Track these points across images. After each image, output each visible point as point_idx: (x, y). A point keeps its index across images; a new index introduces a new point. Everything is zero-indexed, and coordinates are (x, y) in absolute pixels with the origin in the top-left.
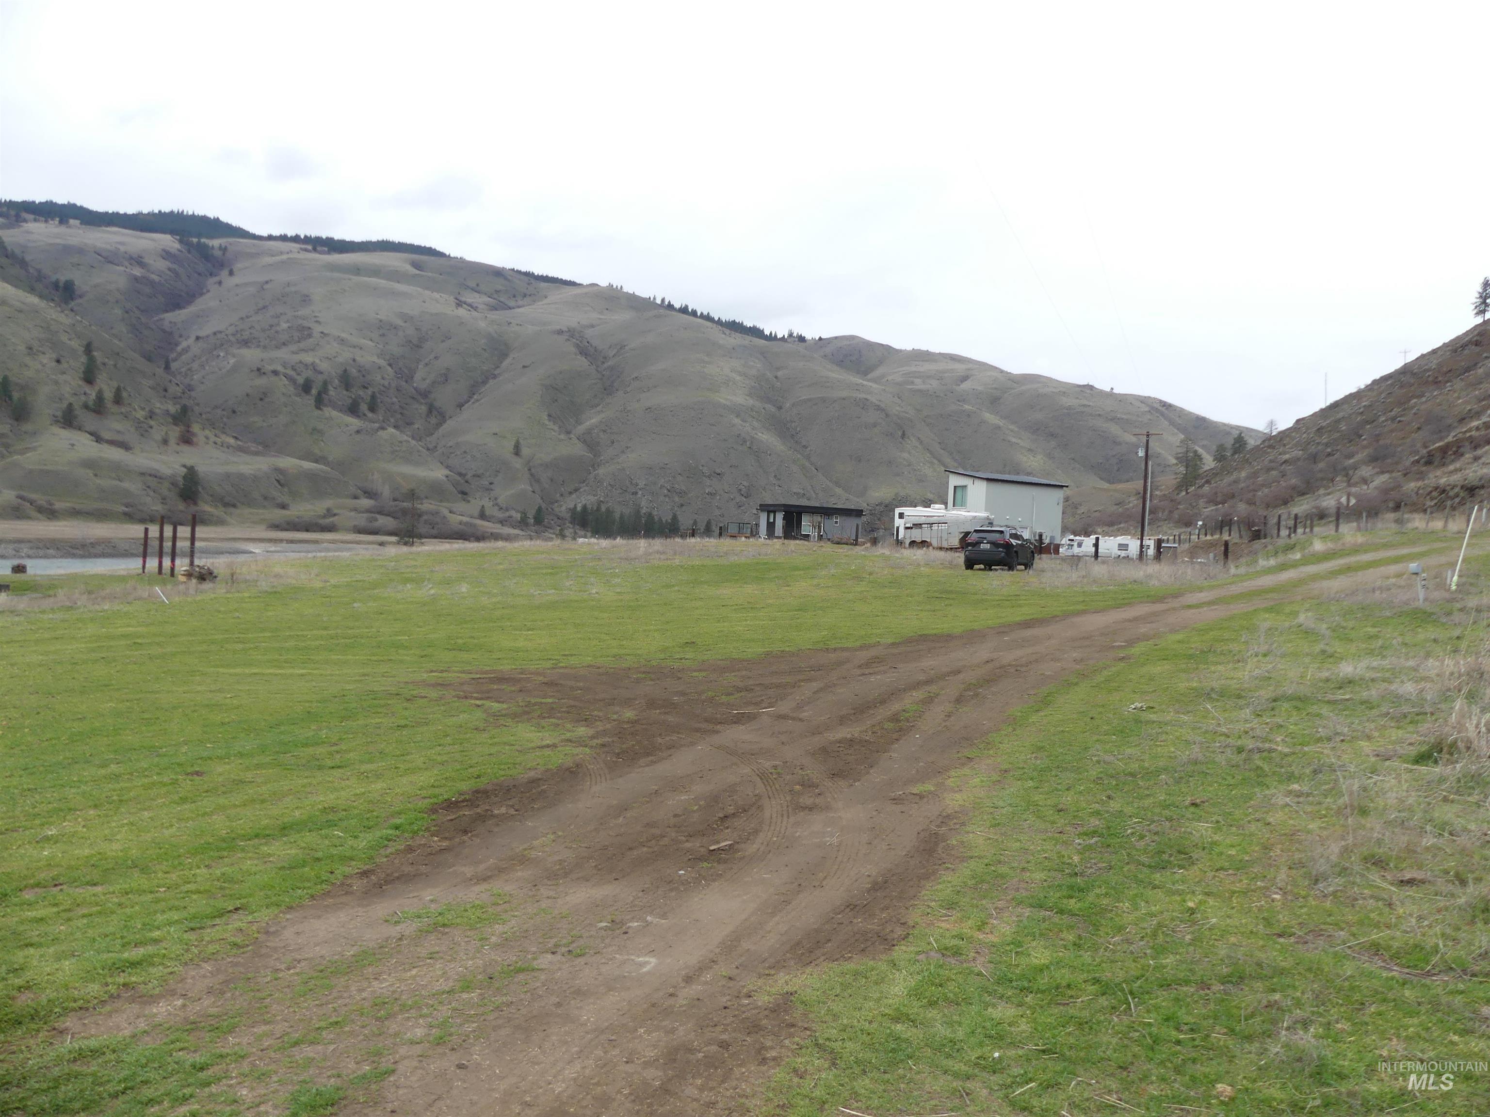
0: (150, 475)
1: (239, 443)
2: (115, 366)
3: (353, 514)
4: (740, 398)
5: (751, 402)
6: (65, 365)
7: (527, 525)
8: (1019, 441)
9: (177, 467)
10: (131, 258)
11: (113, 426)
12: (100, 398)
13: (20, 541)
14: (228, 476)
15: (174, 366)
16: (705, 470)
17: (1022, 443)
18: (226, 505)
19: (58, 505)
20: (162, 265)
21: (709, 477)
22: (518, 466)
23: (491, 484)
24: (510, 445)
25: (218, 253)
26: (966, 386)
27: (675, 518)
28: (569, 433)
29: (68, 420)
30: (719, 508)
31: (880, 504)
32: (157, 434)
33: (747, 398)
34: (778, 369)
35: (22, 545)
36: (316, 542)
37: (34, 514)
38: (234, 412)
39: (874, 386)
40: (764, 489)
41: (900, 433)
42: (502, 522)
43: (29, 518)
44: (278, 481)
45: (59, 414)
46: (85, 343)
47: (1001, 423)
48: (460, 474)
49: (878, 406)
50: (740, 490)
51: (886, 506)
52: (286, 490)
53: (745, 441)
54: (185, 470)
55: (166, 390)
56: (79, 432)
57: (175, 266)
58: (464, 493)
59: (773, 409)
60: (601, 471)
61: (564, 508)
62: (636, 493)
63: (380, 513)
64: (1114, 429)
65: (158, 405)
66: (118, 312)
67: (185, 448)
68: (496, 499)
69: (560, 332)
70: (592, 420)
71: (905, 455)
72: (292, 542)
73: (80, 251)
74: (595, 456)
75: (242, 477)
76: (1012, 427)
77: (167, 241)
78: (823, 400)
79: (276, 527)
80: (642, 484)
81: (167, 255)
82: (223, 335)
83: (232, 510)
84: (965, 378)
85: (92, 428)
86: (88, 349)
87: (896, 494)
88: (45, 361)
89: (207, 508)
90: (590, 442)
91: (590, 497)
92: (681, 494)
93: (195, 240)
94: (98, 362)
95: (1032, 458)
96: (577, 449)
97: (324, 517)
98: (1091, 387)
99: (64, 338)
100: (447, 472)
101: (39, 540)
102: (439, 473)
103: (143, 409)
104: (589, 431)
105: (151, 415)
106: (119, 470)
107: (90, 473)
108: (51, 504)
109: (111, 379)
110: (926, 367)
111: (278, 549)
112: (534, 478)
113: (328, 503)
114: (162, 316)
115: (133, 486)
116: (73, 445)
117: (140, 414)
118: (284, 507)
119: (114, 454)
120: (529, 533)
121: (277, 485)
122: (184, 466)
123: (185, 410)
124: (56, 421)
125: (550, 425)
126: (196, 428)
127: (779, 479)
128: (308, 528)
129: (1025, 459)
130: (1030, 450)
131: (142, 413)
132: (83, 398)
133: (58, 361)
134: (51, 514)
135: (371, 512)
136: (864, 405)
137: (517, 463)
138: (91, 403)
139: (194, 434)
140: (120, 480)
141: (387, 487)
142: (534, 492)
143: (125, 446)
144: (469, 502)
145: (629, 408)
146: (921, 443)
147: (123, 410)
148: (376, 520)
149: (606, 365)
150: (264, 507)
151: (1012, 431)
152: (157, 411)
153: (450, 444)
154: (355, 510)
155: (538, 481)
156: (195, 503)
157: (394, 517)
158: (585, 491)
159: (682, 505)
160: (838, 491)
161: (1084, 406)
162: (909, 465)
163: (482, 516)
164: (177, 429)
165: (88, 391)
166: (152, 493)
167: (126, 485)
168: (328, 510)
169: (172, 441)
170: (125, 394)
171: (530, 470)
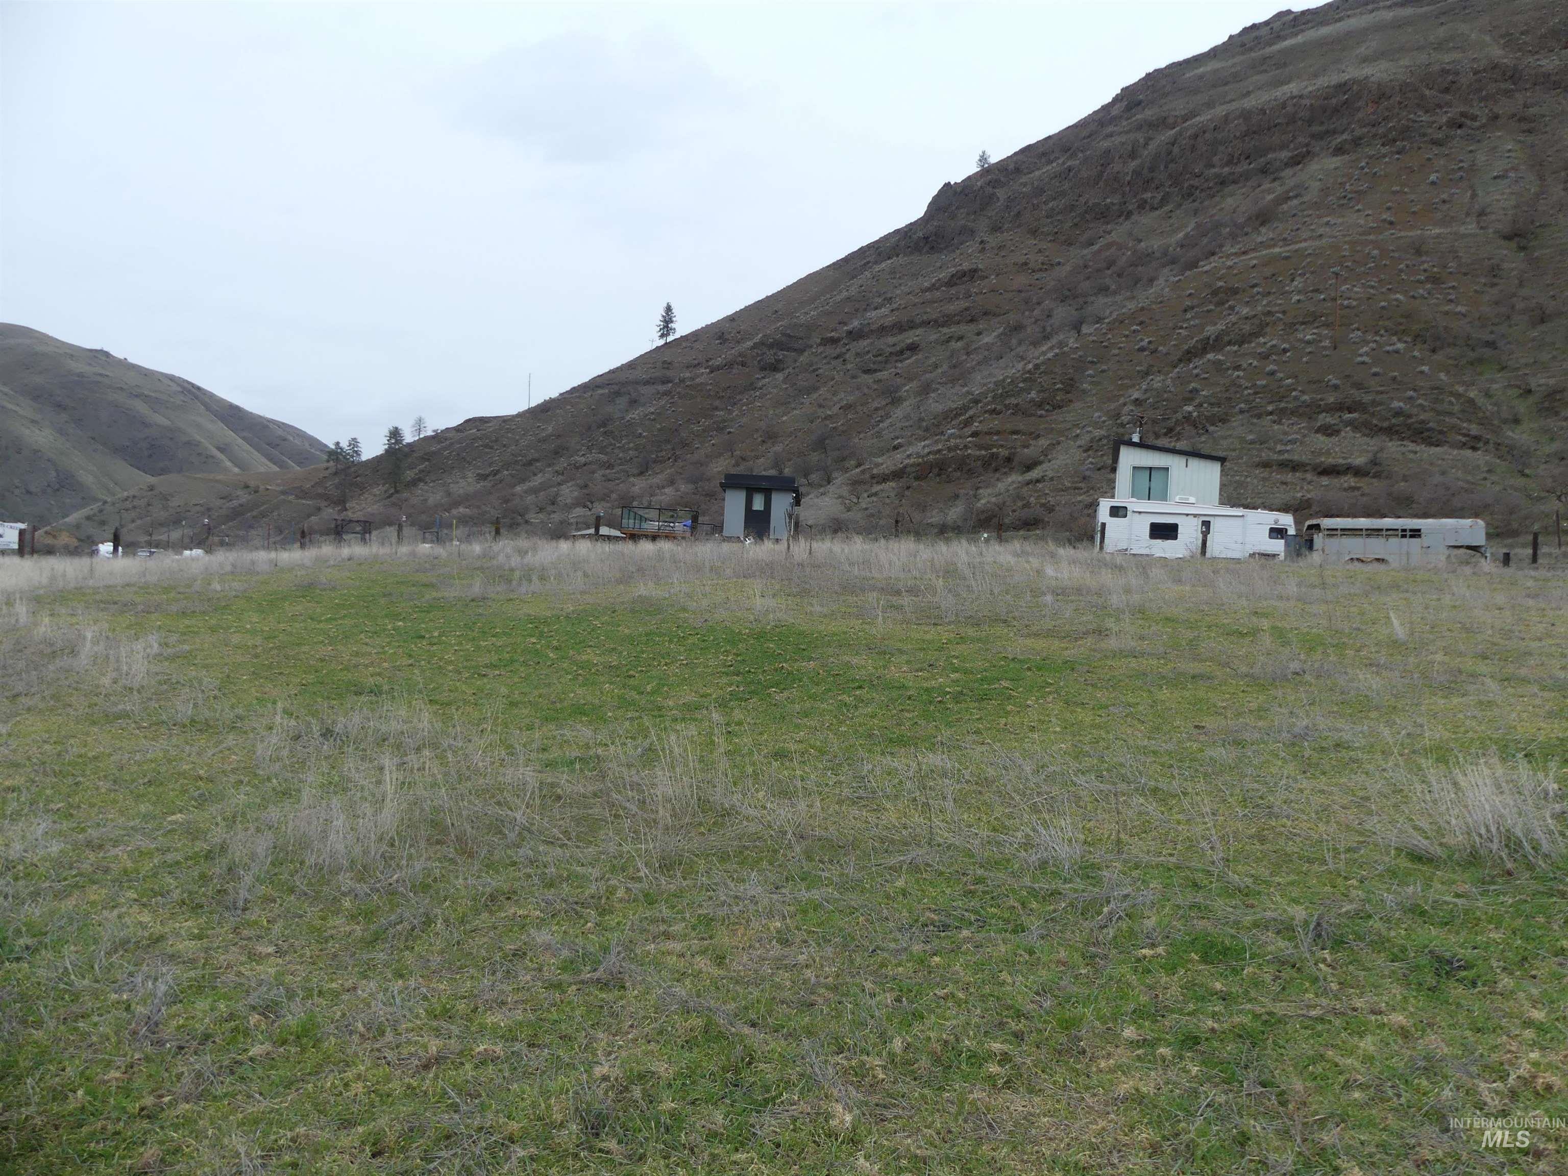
8: (17, 409)
17: (21, 412)
64: (141, 407)
95: (37, 432)
98: (107, 354)
129: (27, 432)
130: (33, 421)
161: (101, 375)
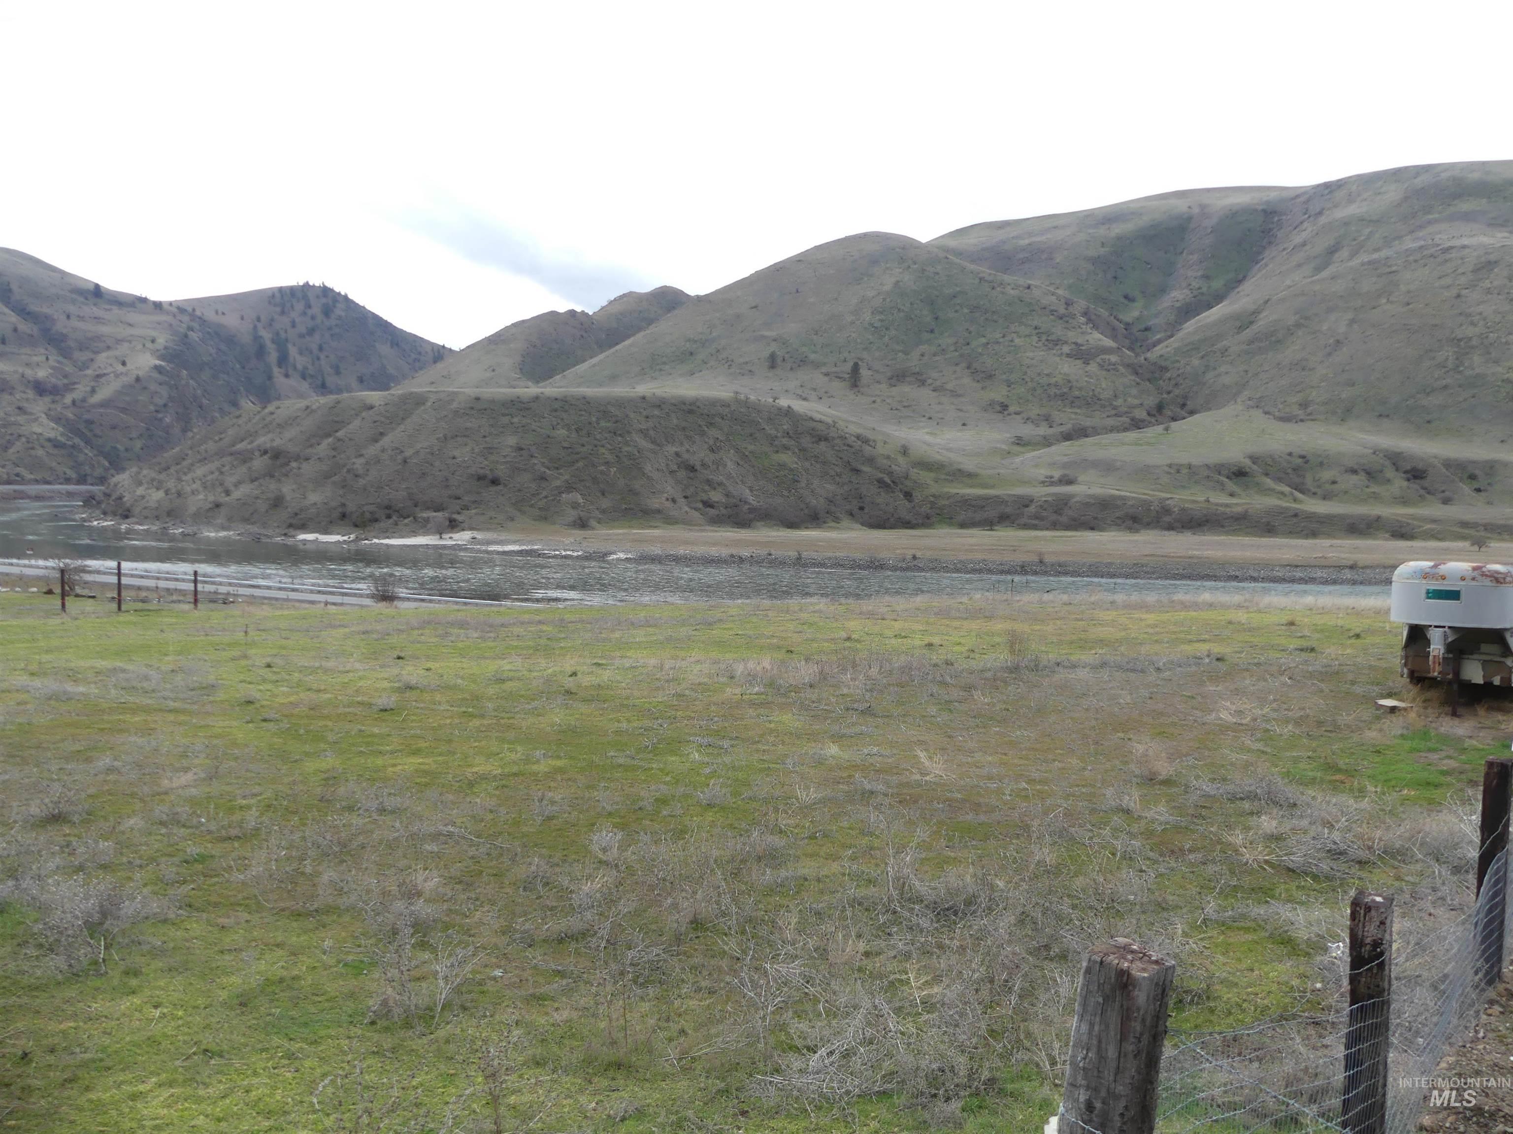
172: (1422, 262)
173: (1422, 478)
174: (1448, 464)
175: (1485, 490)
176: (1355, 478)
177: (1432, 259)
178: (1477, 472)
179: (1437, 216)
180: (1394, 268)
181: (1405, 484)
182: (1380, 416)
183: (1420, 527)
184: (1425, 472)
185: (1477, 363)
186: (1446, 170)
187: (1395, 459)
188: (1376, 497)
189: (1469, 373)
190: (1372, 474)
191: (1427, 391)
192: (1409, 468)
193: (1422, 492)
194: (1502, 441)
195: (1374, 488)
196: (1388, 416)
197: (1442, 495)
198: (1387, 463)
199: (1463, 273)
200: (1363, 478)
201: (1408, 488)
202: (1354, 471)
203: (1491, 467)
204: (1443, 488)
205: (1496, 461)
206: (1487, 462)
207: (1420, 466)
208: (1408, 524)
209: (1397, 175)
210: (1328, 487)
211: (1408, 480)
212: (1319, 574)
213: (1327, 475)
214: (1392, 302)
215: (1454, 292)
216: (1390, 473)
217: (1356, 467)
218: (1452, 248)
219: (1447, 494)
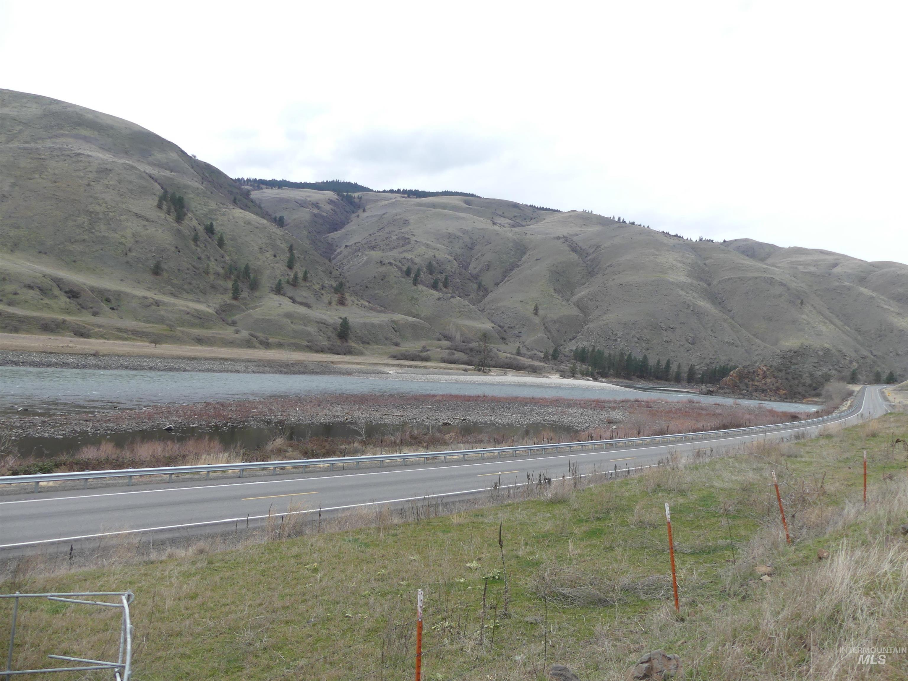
0: (322, 323)
1: (370, 305)
2: (304, 258)
3: (439, 350)
4: (682, 278)
5: (689, 280)
6: (278, 258)
7: (548, 359)
9: (336, 318)
10: (313, 204)
11: (302, 294)
12: (296, 277)
13: (249, 361)
14: (365, 324)
15: (334, 262)
16: (663, 325)
18: (364, 343)
19: (271, 340)
20: (328, 207)
21: (665, 330)
22: (537, 322)
23: (520, 333)
24: (531, 308)
25: (357, 200)
26: (836, 270)
27: (645, 357)
28: (568, 300)
29: (278, 290)
30: (674, 351)
31: (790, 351)
32: (326, 298)
33: (687, 278)
34: (706, 259)
35: (250, 364)
36: (425, 367)
37: (257, 345)
38: (367, 287)
39: (776, 269)
40: (705, 339)
41: (799, 301)
42: (532, 357)
43: (254, 347)
44: (393, 328)
45: (274, 286)
46: (289, 245)
47: (874, 295)
48: (500, 326)
49: (782, 283)
50: (688, 339)
51: (795, 352)
52: (398, 334)
53: (689, 306)
54: (341, 321)
55: (331, 273)
56: (284, 297)
57: (335, 208)
58: (503, 338)
59: (705, 285)
60: (592, 325)
61: (567, 349)
62: (616, 340)
63: (456, 350)
65: (326, 282)
66: (305, 232)
67: (341, 307)
68: (524, 343)
69: (558, 238)
70: (582, 293)
71: (804, 316)
72: (411, 367)
73: (287, 201)
74: (585, 316)
75: (373, 325)
76: (883, 297)
77: (330, 194)
78: (741, 279)
79: (394, 357)
80: (620, 334)
81: (331, 202)
82: (360, 244)
83: (367, 346)
84: (835, 265)
85: (290, 295)
86: (291, 248)
87: (802, 344)
88: (268, 256)
89: (353, 344)
90: (581, 306)
91: (585, 343)
92: (648, 341)
93: (345, 194)
94: (296, 256)
96: (575, 311)
97: (422, 351)
99: (278, 242)
100: (493, 325)
101: (261, 361)
102: (488, 326)
103: (318, 284)
104: (581, 300)
105: (323, 287)
106: (305, 320)
107: (289, 321)
108: (268, 339)
109: (302, 266)
110: (803, 258)
111: (404, 371)
112: (547, 330)
113: (423, 343)
114: (328, 235)
115: (311, 329)
116: (280, 304)
117: (317, 287)
118: (397, 345)
119: (303, 310)
120: (551, 365)
121: (393, 331)
122: (341, 318)
123: (341, 285)
124: (272, 291)
125: (556, 296)
126: (347, 295)
127: (715, 333)
128: (413, 358)
131: (318, 286)
132: (287, 277)
133: (275, 256)
134: (267, 345)
135: (451, 349)
136: (771, 282)
137: (536, 320)
138: (291, 280)
139: (346, 299)
140: (305, 326)
141: (459, 333)
142: (548, 338)
143: (309, 306)
144: (507, 344)
145: (607, 285)
146: (815, 308)
147: (308, 285)
148: (454, 354)
149: (589, 258)
150: (386, 345)
151: (883, 300)
152: (326, 285)
153: (493, 308)
154: (440, 347)
155: (550, 332)
156: (347, 341)
157: (464, 353)
158: (581, 338)
159: (648, 349)
160: (758, 341)
162: (808, 324)
163: (519, 353)
164: (337, 296)
165: (290, 274)
166: (323, 335)
167: (309, 329)
168: (424, 347)
169: (334, 303)
170: (309, 275)
171: (544, 324)
172: (62, 157)
173: (77, 297)
174: (93, 290)
175: (117, 309)
176: (31, 293)
177: (69, 158)
178: (110, 297)
179: (67, 132)
180: (43, 157)
181: (68, 300)
182: (40, 252)
183: (94, 329)
184: (78, 293)
185: (102, 229)
186: (69, 107)
187: (59, 282)
188: (49, 307)
189: (98, 234)
190: (43, 291)
191: (72, 241)
192: (67, 289)
193: (79, 307)
194: (122, 280)
195: (46, 301)
196: (45, 253)
197: (91, 310)
198: (54, 285)
199: (91, 171)
200: (38, 293)
201: (70, 303)
202: (30, 287)
203: (119, 295)
204: (91, 306)
205: (121, 292)
206: (115, 291)
207: (75, 289)
208: (85, 327)
209: (37, 99)
210: (11, 296)
211: (69, 298)
212: (70, 360)
213: (9, 288)
214: (43, 178)
215: (86, 182)
216: (56, 291)
217: (32, 285)
218: (79, 154)
219: (95, 309)
